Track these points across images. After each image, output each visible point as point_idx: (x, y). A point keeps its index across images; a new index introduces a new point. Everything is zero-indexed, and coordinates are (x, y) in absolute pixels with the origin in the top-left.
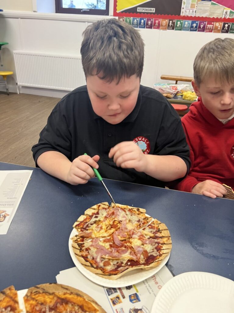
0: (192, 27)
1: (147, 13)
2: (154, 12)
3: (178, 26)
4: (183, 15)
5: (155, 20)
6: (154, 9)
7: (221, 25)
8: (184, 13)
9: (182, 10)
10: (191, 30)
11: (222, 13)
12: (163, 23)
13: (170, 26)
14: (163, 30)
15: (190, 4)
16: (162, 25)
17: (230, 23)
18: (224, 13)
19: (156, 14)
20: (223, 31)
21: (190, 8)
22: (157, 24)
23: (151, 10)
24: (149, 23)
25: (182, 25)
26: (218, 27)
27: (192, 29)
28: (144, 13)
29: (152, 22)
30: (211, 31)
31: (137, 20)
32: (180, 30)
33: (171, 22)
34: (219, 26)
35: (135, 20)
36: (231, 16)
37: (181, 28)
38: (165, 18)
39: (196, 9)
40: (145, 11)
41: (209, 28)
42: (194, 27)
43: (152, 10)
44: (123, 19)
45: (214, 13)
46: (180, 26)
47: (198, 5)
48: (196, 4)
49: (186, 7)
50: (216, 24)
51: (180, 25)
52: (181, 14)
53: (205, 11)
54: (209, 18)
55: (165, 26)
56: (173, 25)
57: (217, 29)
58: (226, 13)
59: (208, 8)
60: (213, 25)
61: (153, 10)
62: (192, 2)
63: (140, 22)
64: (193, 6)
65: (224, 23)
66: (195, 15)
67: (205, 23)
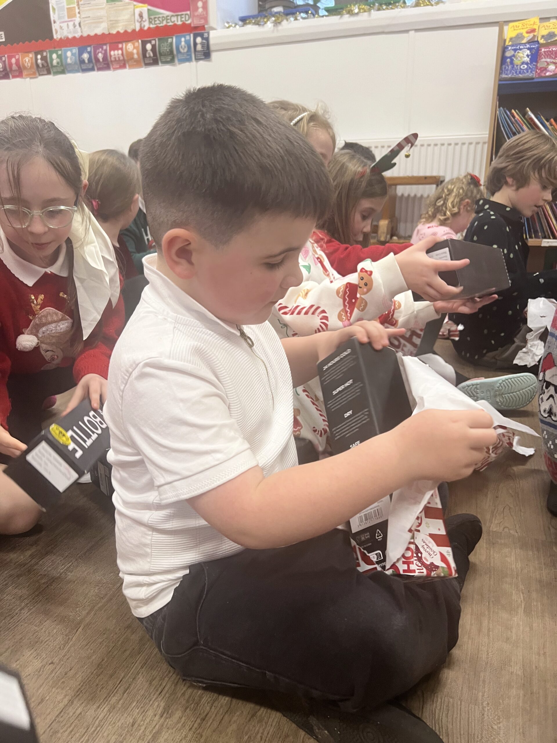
3: (55, 62)
4: (59, 37)
7: (137, 49)
8: (58, 33)
9: (55, 27)
10: (84, 70)
11: (133, 18)
12: (25, 60)
13: (41, 66)
14: (31, 78)
15: (66, 10)
16: (25, 68)
17: (155, 40)
18: (137, 17)
19: (9, 45)
20: (146, 62)
21: (66, 19)
25: (61, 61)
26: (132, 54)
29: (5, 62)
30: (123, 66)
32: (63, 72)
33: (39, 57)
34: (135, 51)
36: (153, 22)
37: (63, 69)
39: (80, 17)
41: (117, 59)
42: (86, 61)
45: (117, 21)
46: (58, 63)
47: (81, 8)
48: (77, 8)
49: (59, 18)
50: (128, 47)
51: (58, 60)
52: (55, 37)
53: (98, 20)
54: (109, 34)
55: (31, 67)
56: (45, 65)
57: (133, 58)
58: (141, 16)
59: (103, 13)
60: (122, 49)
61: (1, 36)
62: (67, 5)
64: (71, 13)
65: (142, 41)
66: (82, 32)
67: (105, 47)
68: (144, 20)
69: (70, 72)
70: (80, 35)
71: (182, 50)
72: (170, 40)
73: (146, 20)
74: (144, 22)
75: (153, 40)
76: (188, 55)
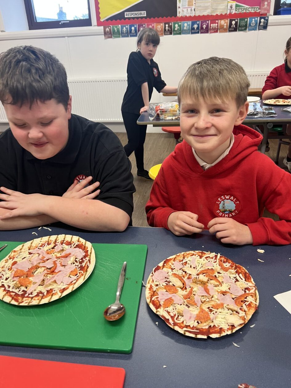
0: (193, 29)
1: (137, 18)
2: (145, 16)
3: (176, 29)
4: (181, 16)
5: (148, 25)
6: (145, 12)
7: (227, 23)
8: (181, 13)
9: (178, 10)
10: (192, 33)
11: (227, 8)
12: (158, 28)
15: (187, 2)
17: (238, 19)
19: (148, 18)
20: (230, 30)
21: (187, 6)
23: (141, 14)
26: (224, 26)
27: (193, 31)
28: (133, 18)
30: (217, 32)
31: (126, 28)
32: (180, 34)
33: (167, 25)
34: (225, 24)
35: (124, 28)
36: (238, 10)
37: (180, 32)
38: (160, 22)
39: (195, 6)
40: (135, 16)
41: (214, 28)
42: (196, 29)
43: (143, 14)
44: (109, 28)
45: (216, 9)
46: (178, 29)
47: (196, 1)
48: (194, 1)
49: (182, 6)
50: (221, 22)
52: (178, 15)
53: (206, 8)
54: (212, 15)
55: (161, 31)
57: (223, 28)
58: (231, 7)
59: (209, 4)
60: (218, 23)
64: (190, 4)
65: (230, 20)
66: (195, 14)
67: (207, 22)
68: (232, 9)
69: (184, 33)
70: (194, 15)
71: (252, 25)
72: (246, 20)
73: (234, 9)
74: (232, 10)
75: (236, 19)
76: (254, 27)
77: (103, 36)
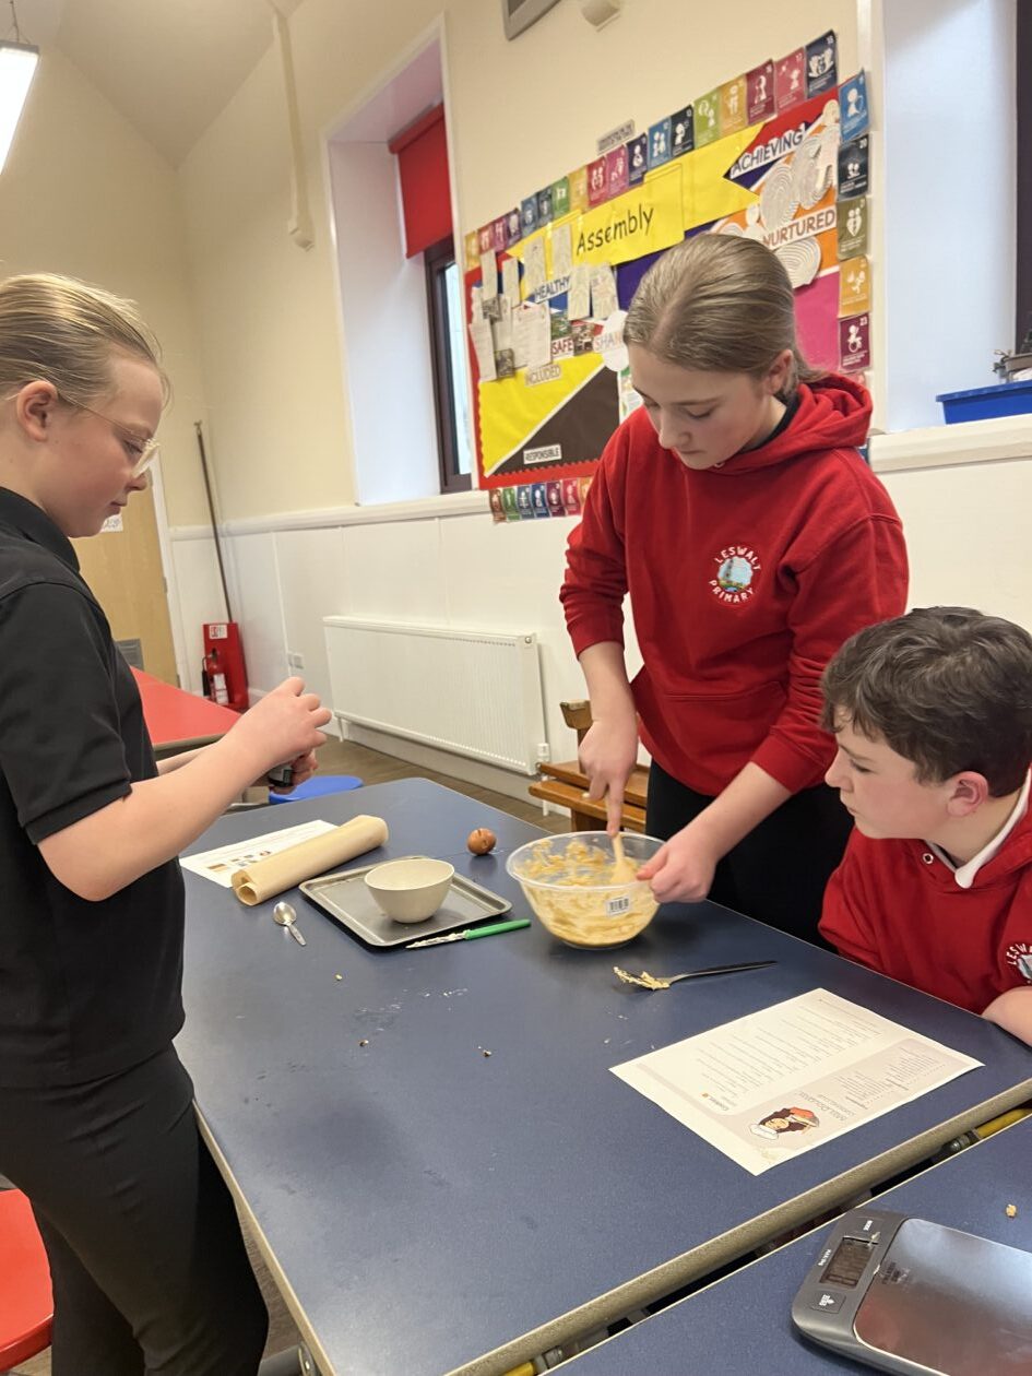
1: (545, 464)
2: (559, 457)
5: (566, 484)
6: (560, 446)
19: (565, 464)
22: (571, 499)
23: (551, 452)
24: (554, 496)
28: (539, 466)
29: (558, 491)
31: (527, 494)
35: (523, 494)
38: (586, 472)
40: (541, 460)
44: (499, 493)
61: (555, 452)
63: (534, 499)
77: (491, 516)
